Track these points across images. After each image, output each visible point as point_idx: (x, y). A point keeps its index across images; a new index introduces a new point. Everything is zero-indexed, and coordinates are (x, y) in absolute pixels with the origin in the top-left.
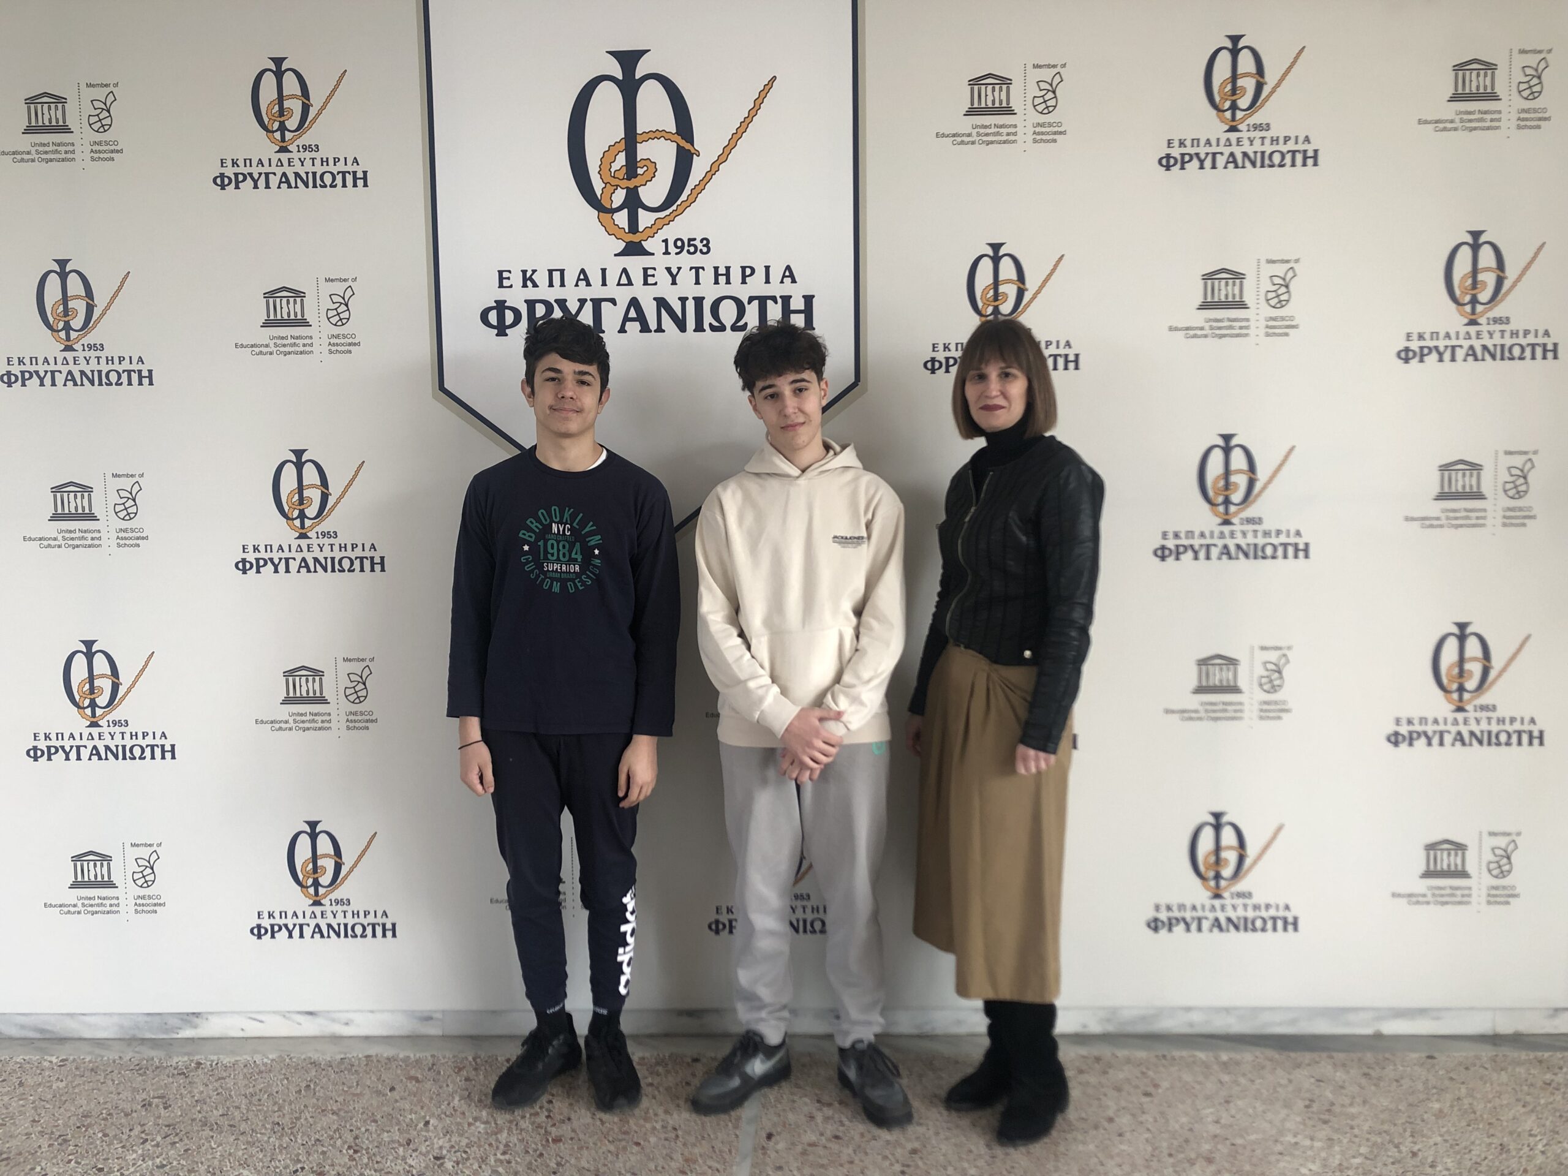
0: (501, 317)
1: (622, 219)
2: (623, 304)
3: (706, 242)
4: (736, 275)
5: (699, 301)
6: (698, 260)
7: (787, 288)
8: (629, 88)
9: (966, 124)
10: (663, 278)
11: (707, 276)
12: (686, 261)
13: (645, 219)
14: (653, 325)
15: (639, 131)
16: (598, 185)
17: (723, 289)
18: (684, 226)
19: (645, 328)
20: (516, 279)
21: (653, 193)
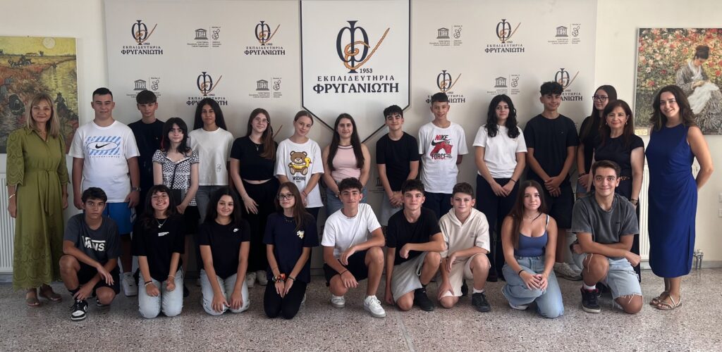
0: (319, 88)
1: (350, 63)
2: (350, 85)
3: (371, 70)
4: (379, 78)
5: (369, 85)
6: (369, 74)
7: (392, 81)
8: (352, 30)
9: (437, 41)
10: (360, 79)
11: (371, 78)
12: (366, 74)
13: (356, 64)
14: (357, 90)
15: (355, 41)
16: (344, 55)
17: (375, 82)
18: (365, 66)
19: (355, 91)
20: (323, 79)
21: (358, 57)
